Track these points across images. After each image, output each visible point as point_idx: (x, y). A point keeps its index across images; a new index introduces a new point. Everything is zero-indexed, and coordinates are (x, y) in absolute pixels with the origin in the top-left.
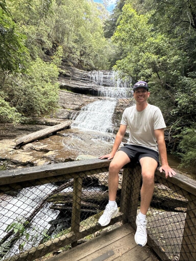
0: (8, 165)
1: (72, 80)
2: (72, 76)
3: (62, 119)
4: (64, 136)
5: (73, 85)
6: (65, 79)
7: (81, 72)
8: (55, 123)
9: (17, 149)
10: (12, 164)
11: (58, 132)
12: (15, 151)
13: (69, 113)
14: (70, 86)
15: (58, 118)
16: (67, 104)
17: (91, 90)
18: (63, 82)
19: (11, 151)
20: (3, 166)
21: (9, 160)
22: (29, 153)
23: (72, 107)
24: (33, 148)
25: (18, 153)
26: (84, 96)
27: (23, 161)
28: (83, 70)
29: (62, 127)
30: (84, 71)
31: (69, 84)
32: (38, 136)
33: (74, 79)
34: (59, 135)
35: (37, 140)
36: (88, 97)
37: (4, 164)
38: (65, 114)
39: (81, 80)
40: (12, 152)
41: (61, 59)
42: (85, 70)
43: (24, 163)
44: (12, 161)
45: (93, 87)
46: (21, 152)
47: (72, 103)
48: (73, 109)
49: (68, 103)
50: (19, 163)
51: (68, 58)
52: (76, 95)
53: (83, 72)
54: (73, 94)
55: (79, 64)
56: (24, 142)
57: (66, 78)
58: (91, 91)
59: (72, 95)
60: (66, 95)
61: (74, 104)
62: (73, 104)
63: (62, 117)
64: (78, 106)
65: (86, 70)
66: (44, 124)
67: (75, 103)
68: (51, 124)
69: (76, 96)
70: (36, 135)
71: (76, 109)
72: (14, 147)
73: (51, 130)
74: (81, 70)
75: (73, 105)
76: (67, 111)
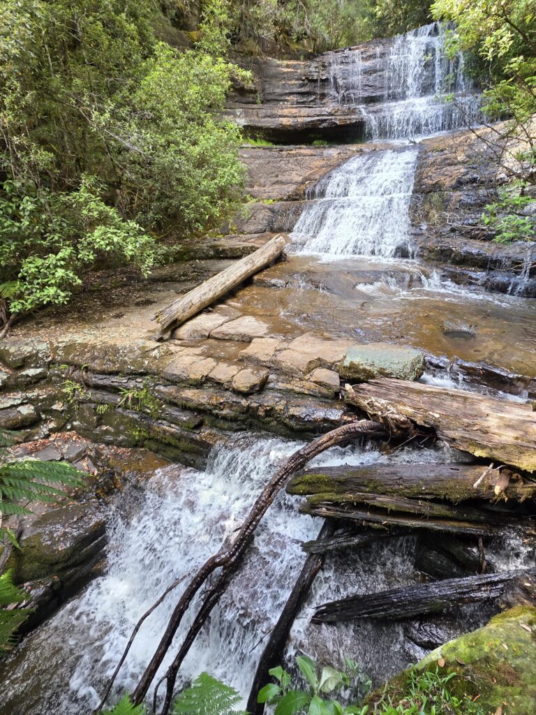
0: (157, 388)
1: (262, 102)
2: (263, 90)
3: (255, 233)
4: (274, 285)
5: (269, 119)
6: (244, 106)
7: (288, 66)
8: (239, 249)
9: (167, 340)
10: (165, 386)
11: (256, 278)
12: (164, 346)
13: (270, 214)
14: (260, 125)
15: (242, 233)
16: (260, 185)
17: (325, 125)
18: (239, 117)
19: (154, 349)
20: (145, 391)
21: (155, 375)
22: (198, 351)
23: (276, 191)
24: (207, 334)
25: (172, 354)
26: (305, 150)
27: (192, 376)
28: (291, 59)
29: (266, 261)
30: (295, 62)
31: (257, 119)
32: (210, 295)
33: (270, 97)
34: (262, 283)
35: (211, 309)
36: (319, 151)
37: (145, 386)
38: (261, 216)
39: (291, 97)
40: (156, 351)
41: (226, 31)
42: (298, 59)
43: (196, 380)
44: (162, 375)
45: (330, 114)
46: (179, 348)
47: (275, 180)
48: (281, 199)
49: (262, 181)
50: (183, 381)
51: (242, 26)
52: (281, 151)
53: (294, 67)
54: (270, 149)
55: (276, 40)
56: (180, 318)
57: (244, 100)
58: (324, 128)
59: (269, 153)
60: (252, 157)
61: (282, 183)
62: (277, 182)
63: (252, 228)
64: (294, 186)
65: (302, 57)
66: (212, 258)
67: (280, 178)
68: (230, 254)
69: (282, 157)
70: (205, 294)
71: (289, 197)
72: (158, 336)
73: (239, 274)
74: (285, 62)
75: (277, 186)
76: (264, 208)
